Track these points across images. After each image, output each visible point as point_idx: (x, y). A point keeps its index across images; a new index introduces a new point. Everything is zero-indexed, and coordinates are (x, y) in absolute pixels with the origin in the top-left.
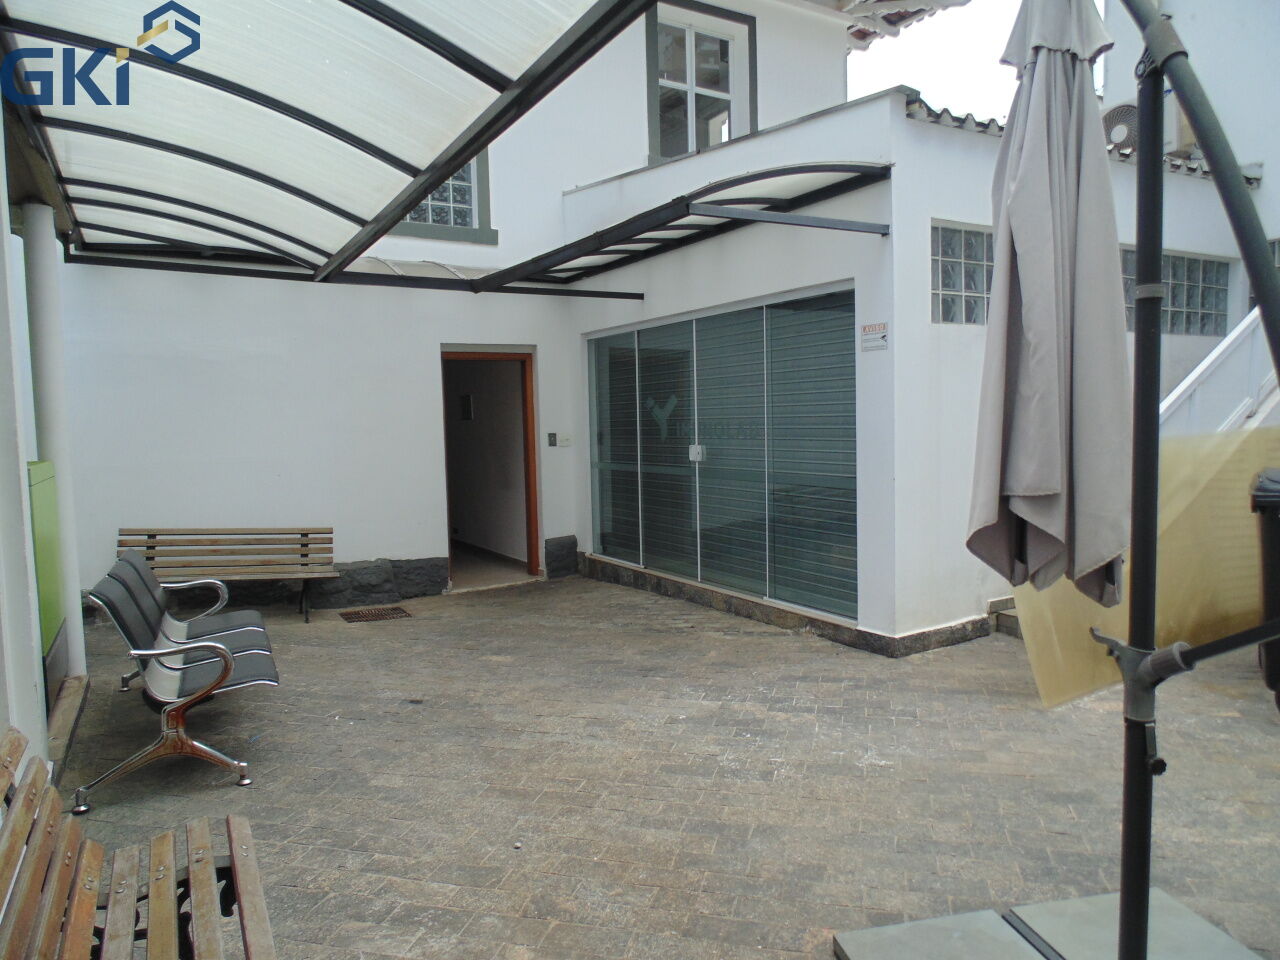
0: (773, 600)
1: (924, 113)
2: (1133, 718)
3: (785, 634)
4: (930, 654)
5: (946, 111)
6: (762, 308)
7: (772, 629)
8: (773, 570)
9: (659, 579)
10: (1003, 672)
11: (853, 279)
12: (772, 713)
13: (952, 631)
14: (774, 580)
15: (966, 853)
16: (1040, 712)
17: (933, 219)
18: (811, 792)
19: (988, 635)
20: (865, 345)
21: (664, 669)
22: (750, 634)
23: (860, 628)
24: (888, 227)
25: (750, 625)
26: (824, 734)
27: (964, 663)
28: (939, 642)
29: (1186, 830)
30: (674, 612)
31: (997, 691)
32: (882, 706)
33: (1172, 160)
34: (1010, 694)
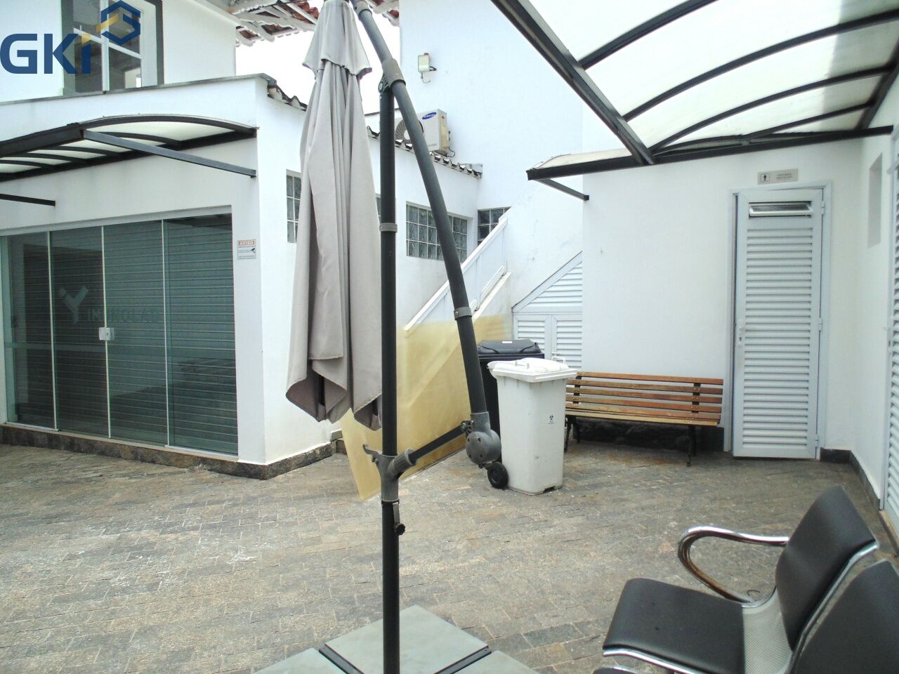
0: (172, 447)
1: (279, 96)
2: (386, 501)
3: (181, 472)
4: (290, 474)
5: (295, 97)
6: (160, 221)
7: (171, 469)
8: (173, 424)
9: (72, 439)
10: (338, 480)
11: (230, 206)
12: (163, 536)
13: (306, 456)
14: (173, 432)
15: (301, 612)
16: (360, 503)
17: (288, 171)
18: (189, 593)
19: (331, 456)
20: (240, 254)
21: (68, 514)
22: (153, 475)
23: (239, 461)
24: (255, 171)
25: (154, 469)
26: (205, 545)
27: (314, 477)
28: (297, 465)
29: (436, 563)
30: (84, 466)
31: (333, 494)
32: (252, 517)
33: (435, 155)
34: (341, 494)
